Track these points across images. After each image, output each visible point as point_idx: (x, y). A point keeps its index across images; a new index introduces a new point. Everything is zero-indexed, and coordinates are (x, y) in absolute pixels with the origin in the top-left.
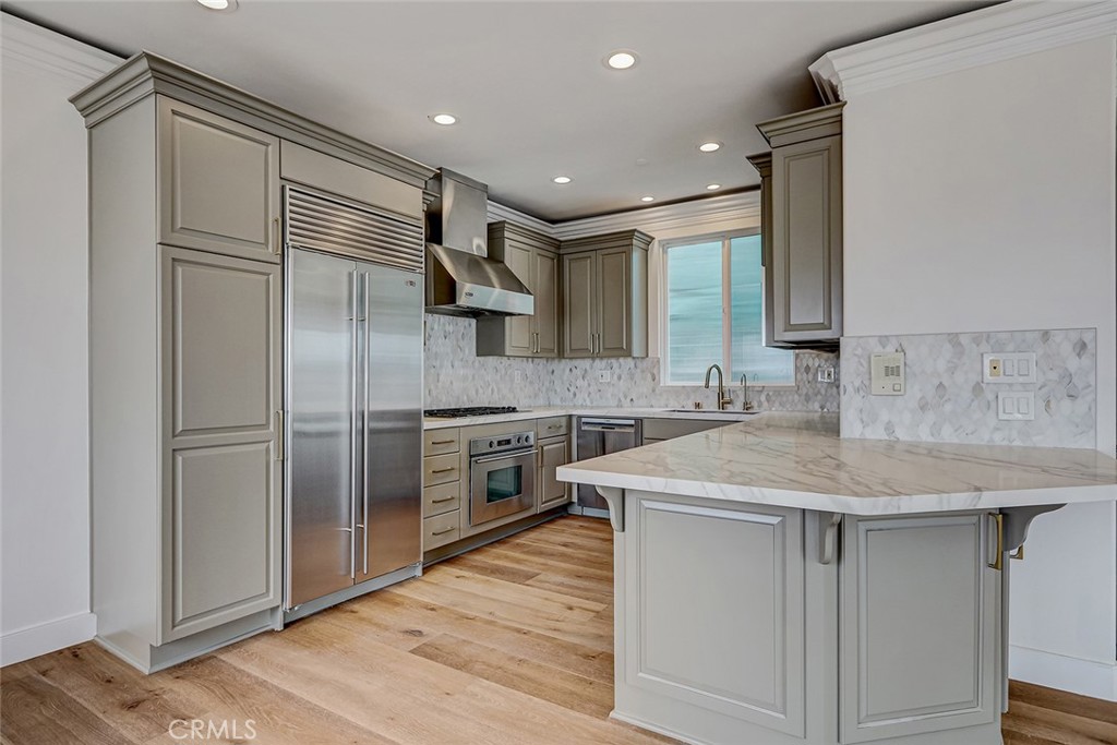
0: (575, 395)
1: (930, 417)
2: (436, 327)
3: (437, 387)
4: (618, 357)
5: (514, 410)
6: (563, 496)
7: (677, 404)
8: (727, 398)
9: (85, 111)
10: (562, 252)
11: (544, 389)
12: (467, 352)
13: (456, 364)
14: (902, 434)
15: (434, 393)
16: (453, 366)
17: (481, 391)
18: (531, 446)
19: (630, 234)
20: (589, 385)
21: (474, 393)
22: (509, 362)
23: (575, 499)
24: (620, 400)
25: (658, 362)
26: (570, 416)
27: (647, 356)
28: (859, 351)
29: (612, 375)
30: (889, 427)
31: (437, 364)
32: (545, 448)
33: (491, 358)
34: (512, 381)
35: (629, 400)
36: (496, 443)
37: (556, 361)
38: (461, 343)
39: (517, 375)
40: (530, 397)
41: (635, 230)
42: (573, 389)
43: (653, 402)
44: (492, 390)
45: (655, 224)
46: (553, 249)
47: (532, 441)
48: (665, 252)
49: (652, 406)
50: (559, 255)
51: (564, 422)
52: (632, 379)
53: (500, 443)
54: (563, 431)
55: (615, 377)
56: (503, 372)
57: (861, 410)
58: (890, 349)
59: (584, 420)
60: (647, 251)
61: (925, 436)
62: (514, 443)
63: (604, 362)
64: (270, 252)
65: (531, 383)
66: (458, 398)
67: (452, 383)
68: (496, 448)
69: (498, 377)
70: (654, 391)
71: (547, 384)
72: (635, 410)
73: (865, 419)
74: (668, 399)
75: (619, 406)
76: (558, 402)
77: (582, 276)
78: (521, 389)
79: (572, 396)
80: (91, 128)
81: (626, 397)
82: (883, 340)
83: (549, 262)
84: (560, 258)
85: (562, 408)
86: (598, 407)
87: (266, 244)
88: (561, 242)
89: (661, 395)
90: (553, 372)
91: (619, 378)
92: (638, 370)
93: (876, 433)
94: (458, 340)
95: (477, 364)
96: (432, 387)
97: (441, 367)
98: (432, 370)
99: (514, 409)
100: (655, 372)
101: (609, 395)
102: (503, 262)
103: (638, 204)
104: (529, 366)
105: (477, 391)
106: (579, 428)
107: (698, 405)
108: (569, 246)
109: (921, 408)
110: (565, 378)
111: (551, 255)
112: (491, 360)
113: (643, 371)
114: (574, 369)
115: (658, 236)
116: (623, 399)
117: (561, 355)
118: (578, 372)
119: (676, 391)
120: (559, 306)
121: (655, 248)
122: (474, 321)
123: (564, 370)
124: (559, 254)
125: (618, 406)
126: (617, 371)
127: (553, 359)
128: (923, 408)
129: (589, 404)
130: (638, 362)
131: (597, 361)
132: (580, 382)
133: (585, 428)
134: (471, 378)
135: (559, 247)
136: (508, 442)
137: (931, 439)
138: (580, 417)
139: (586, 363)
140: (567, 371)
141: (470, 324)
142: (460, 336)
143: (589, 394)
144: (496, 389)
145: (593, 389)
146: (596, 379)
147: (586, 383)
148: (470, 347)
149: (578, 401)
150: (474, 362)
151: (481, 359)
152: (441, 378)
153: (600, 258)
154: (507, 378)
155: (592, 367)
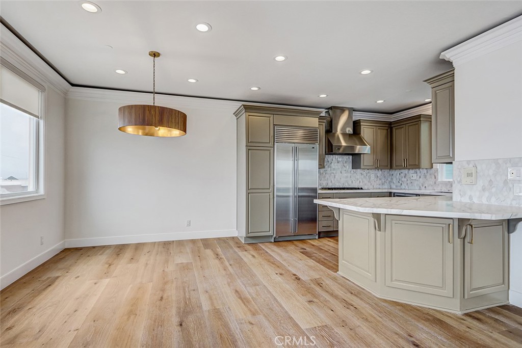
0: (401, 184)
1: (487, 194)
2: (334, 159)
3: (334, 180)
7: (446, 189)
9: (236, 116)
10: (392, 126)
11: (388, 182)
12: (348, 168)
13: (343, 172)
14: (475, 200)
15: (333, 182)
16: (341, 173)
17: (354, 181)
19: (419, 116)
20: (407, 180)
22: (368, 171)
24: (420, 187)
25: (437, 170)
26: (390, 192)
27: (432, 168)
28: (459, 167)
29: (417, 176)
30: (471, 198)
31: (335, 172)
34: (370, 178)
35: (424, 187)
37: (391, 170)
38: (345, 165)
39: (373, 176)
41: (420, 115)
42: (400, 182)
43: (435, 189)
44: (360, 182)
46: (387, 126)
52: (425, 178)
55: (418, 177)
56: (365, 175)
57: (460, 190)
58: (471, 166)
59: (396, 194)
61: (484, 201)
63: (413, 171)
64: (271, 144)
65: (380, 179)
66: (343, 184)
67: (341, 179)
69: (363, 177)
70: (435, 183)
71: (389, 180)
72: (427, 191)
73: (462, 194)
74: (442, 187)
75: (420, 189)
76: (394, 187)
77: (400, 135)
78: (375, 181)
80: (237, 119)
81: (423, 186)
82: (468, 162)
83: (385, 131)
84: (391, 129)
87: (270, 142)
88: (390, 122)
89: (438, 185)
90: (393, 175)
91: (420, 177)
92: (428, 174)
93: (466, 200)
94: (343, 164)
95: (352, 172)
96: (332, 180)
97: (336, 173)
98: (332, 174)
99: (362, 188)
100: (436, 174)
101: (416, 185)
102: (360, 135)
103: (423, 102)
104: (379, 173)
105: (352, 183)
108: (394, 124)
109: (483, 190)
110: (397, 177)
111: (386, 128)
112: (359, 171)
113: (430, 175)
114: (401, 174)
116: (421, 186)
117: (391, 168)
118: (403, 175)
119: (445, 183)
122: (351, 157)
123: (397, 174)
124: (390, 127)
125: (419, 190)
126: (419, 174)
128: (484, 190)
129: (407, 188)
130: (428, 170)
131: (411, 170)
132: (403, 179)
134: (349, 177)
137: (487, 203)
138: (395, 193)
139: (406, 171)
140: (398, 174)
141: (349, 158)
142: (344, 162)
143: (407, 184)
144: (361, 182)
145: (409, 182)
146: (410, 178)
147: (406, 179)
148: (349, 166)
149: (403, 187)
150: (351, 171)
151: (354, 170)
152: (336, 177)
153: (407, 128)
154: (367, 177)
155: (408, 173)
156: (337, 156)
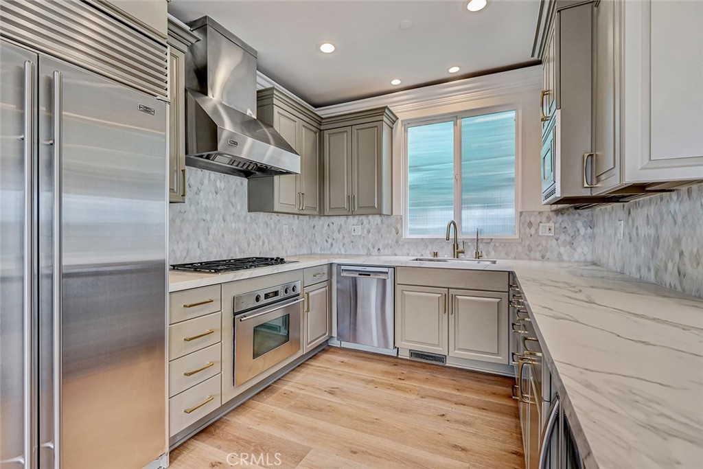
0: (332, 245)
2: (206, 182)
3: (207, 240)
4: (367, 215)
5: (281, 261)
6: (325, 334)
7: (416, 253)
8: (461, 248)
11: (307, 241)
12: (239, 208)
13: (228, 218)
15: (204, 245)
16: (224, 221)
17: (252, 243)
18: (298, 295)
19: (382, 110)
20: (344, 237)
21: (246, 245)
22: (277, 218)
23: (335, 334)
24: (369, 249)
25: (401, 219)
26: (331, 264)
27: (392, 214)
29: (363, 229)
31: (208, 217)
32: (310, 294)
33: (261, 213)
34: (281, 234)
35: (376, 250)
36: (262, 297)
37: (317, 218)
38: (233, 200)
39: (285, 229)
40: (296, 247)
41: (386, 108)
42: (330, 241)
43: (397, 253)
44: (263, 242)
45: (402, 106)
46: (315, 124)
47: (299, 290)
48: (406, 131)
49: (395, 255)
50: (321, 130)
51: (325, 270)
52: (379, 232)
53: (267, 296)
54: (325, 277)
55: (365, 231)
56: (273, 226)
59: (343, 267)
60: (392, 128)
62: (282, 295)
63: (357, 218)
65: (297, 236)
66: (230, 249)
67: (223, 236)
68: (263, 301)
69: (269, 231)
70: (397, 242)
71: (309, 236)
74: (409, 249)
75: (369, 254)
76: (319, 251)
77: (340, 146)
78: (288, 241)
79: (329, 246)
81: (374, 247)
83: (312, 134)
84: (321, 133)
85: (322, 256)
86: (351, 256)
88: (322, 118)
89: (403, 245)
90: (314, 227)
91: (369, 232)
92: (385, 226)
94: (229, 197)
95: (248, 218)
96: (202, 239)
97: (212, 221)
98: (202, 224)
99: (282, 259)
100: (399, 226)
101: (360, 246)
102: (272, 127)
104: (295, 223)
105: (249, 244)
106: (339, 275)
107: (436, 254)
108: (328, 123)
110: (324, 231)
111: (314, 129)
112: (262, 216)
113: (388, 226)
114: (331, 225)
115: (401, 117)
116: (371, 249)
117: (322, 213)
118: (335, 227)
119: (416, 243)
120: (320, 171)
121: (399, 126)
122: (245, 181)
123: (323, 225)
125: (367, 255)
126: (367, 226)
127: (314, 216)
129: (343, 252)
130: (384, 219)
131: (351, 218)
132: (336, 235)
133: (344, 274)
134: (242, 231)
135: (320, 123)
136: (276, 293)
138: (338, 265)
139: (342, 220)
140: (326, 226)
141: (242, 184)
142: (232, 193)
143: (344, 244)
144: (266, 241)
145: (347, 240)
146: (349, 233)
147: (341, 236)
148: (242, 202)
149: (335, 250)
150: (245, 217)
151: (253, 214)
152: (212, 231)
153: (355, 132)
154: (277, 232)
155: (346, 223)
156: (213, 175)
